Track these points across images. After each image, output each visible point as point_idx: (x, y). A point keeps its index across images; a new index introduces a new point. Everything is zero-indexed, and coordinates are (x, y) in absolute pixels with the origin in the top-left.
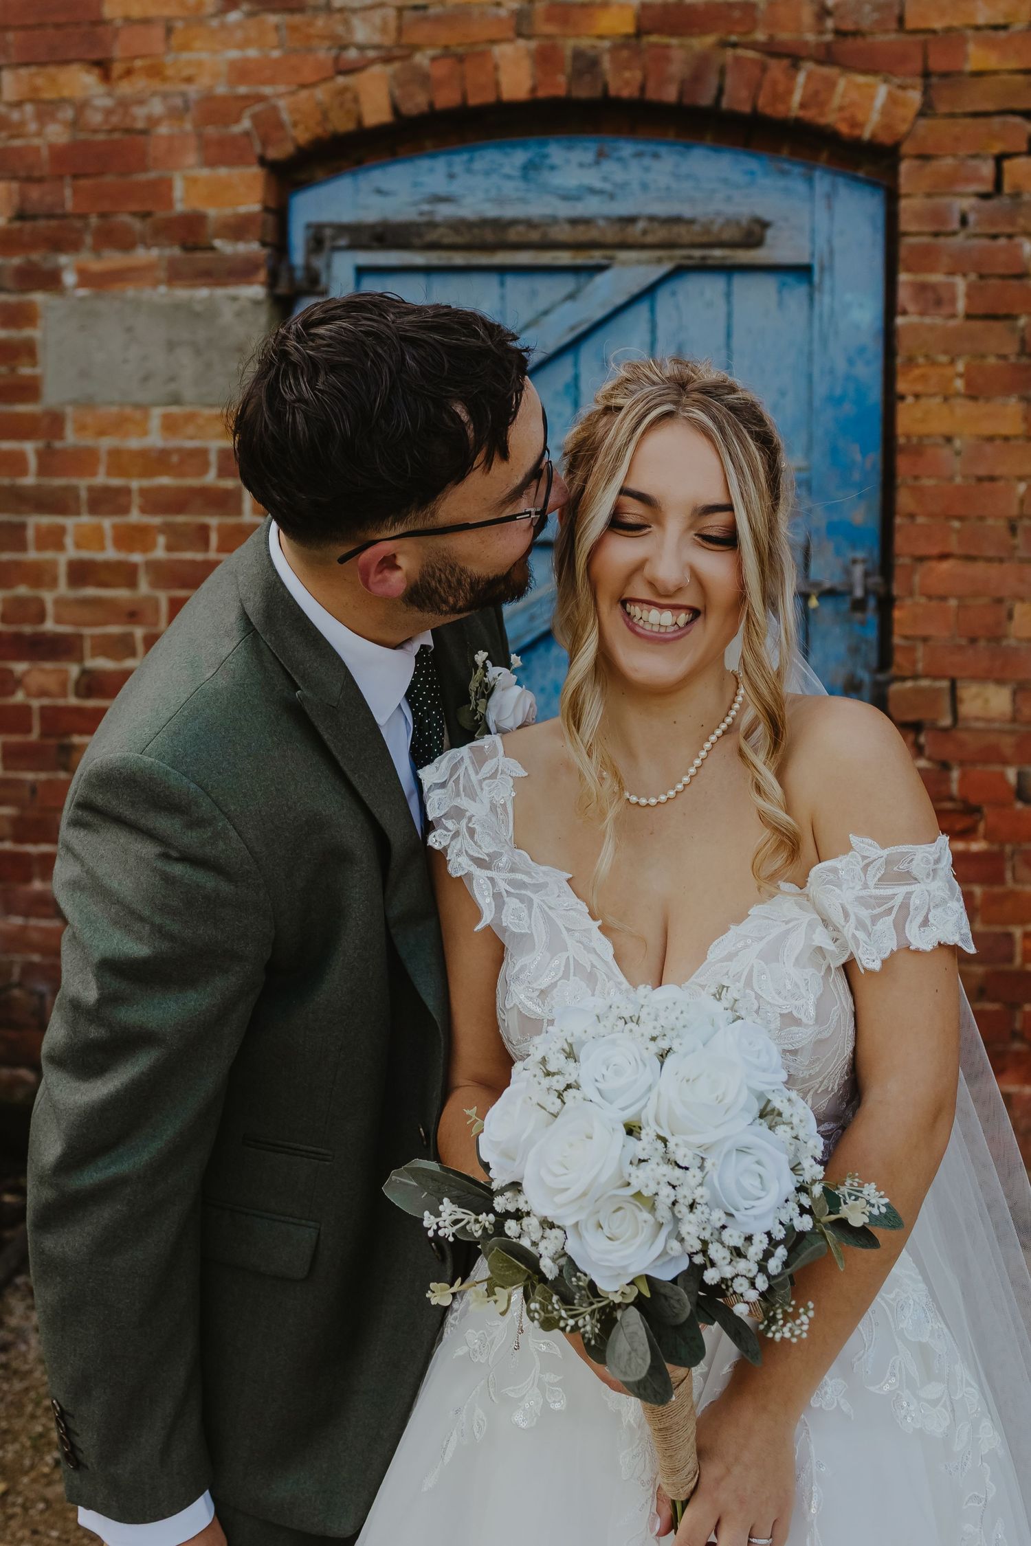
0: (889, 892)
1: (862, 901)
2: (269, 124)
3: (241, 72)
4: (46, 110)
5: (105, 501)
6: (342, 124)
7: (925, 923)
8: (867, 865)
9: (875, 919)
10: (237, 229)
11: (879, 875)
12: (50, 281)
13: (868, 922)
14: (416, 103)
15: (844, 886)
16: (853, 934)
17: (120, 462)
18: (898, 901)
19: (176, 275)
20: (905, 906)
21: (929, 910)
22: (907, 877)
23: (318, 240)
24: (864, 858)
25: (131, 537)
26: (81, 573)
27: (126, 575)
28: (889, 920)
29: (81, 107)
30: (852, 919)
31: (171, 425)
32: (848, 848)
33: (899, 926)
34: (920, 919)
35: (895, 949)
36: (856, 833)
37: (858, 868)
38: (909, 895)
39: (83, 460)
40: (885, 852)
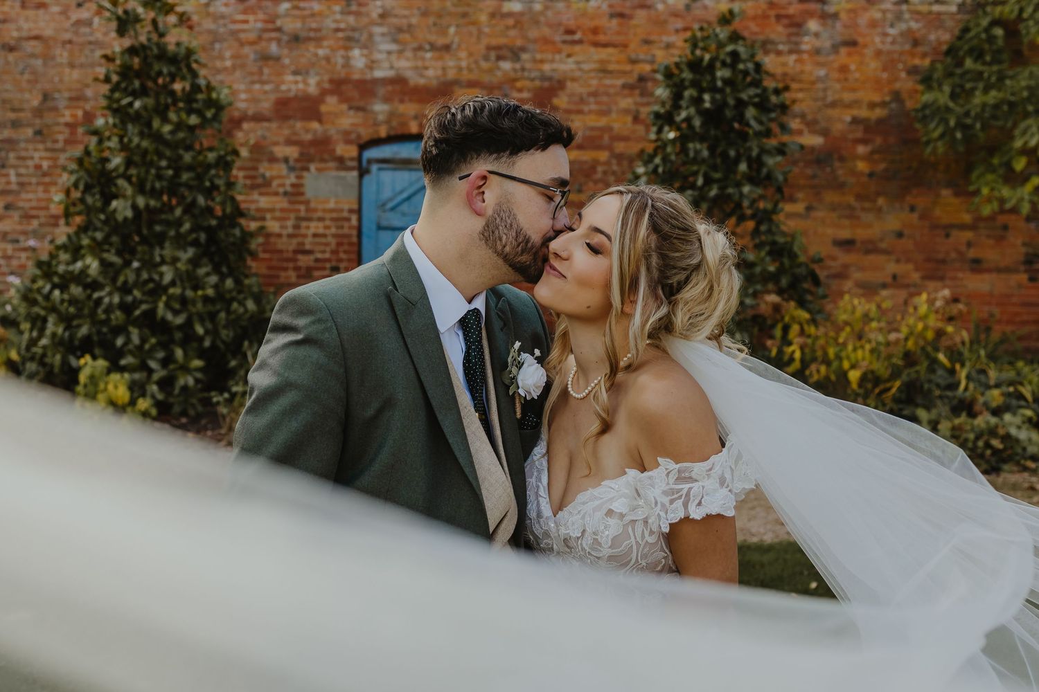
0: (681, 487)
1: (665, 493)
2: (359, 136)
3: (353, 125)
4: (307, 131)
5: (321, 219)
6: (375, 136)
7: (699, 504)
8: (669, 473)
9: (672, 502)
10: (352, 159)
11: (675, 478)
12: (307, 169)
13: (668, 505)
14: (392, 133)
15: (656, 487)
16: (659, 514)
17: (324, 211)
18: (684, 492)
19: (338, 169)
20: (688, 494)
21: (703, 497)
22: (691, 480)
23: (370, 161)
24: (667, 469)
25: (327, 227)
26: (315, 235)
27: (324, 236)
28: (680, 502)
29: (315, 131)
30: (659, 505)
31: (336, 202)
32: (658, 465)
33: (686, 505)
34: (697, 501)
35: (683, 517)
36: (661, 457)
37: (664, 475)
38: (690, 489)
39: (315, 210)
40: (678, 466)
